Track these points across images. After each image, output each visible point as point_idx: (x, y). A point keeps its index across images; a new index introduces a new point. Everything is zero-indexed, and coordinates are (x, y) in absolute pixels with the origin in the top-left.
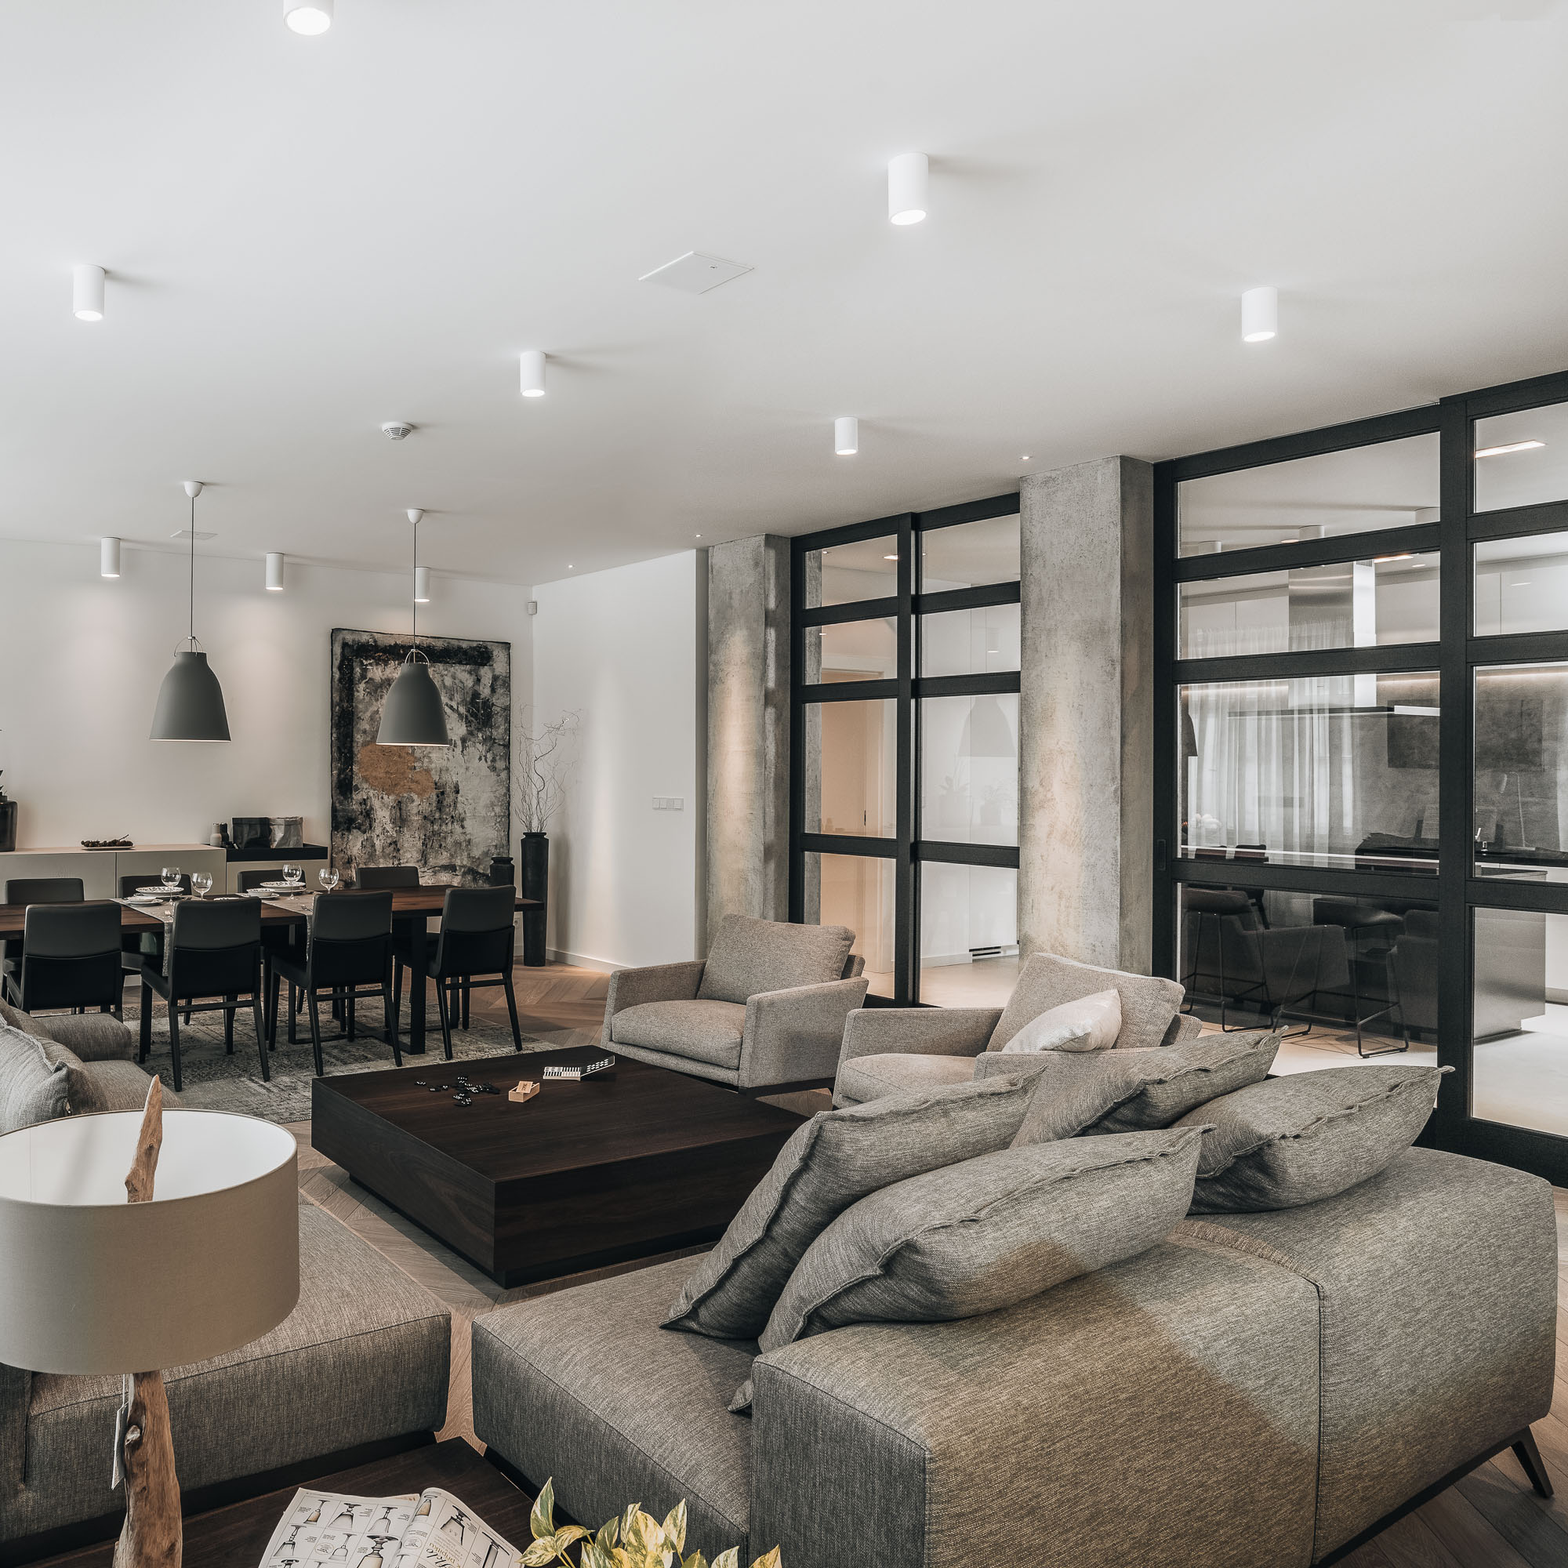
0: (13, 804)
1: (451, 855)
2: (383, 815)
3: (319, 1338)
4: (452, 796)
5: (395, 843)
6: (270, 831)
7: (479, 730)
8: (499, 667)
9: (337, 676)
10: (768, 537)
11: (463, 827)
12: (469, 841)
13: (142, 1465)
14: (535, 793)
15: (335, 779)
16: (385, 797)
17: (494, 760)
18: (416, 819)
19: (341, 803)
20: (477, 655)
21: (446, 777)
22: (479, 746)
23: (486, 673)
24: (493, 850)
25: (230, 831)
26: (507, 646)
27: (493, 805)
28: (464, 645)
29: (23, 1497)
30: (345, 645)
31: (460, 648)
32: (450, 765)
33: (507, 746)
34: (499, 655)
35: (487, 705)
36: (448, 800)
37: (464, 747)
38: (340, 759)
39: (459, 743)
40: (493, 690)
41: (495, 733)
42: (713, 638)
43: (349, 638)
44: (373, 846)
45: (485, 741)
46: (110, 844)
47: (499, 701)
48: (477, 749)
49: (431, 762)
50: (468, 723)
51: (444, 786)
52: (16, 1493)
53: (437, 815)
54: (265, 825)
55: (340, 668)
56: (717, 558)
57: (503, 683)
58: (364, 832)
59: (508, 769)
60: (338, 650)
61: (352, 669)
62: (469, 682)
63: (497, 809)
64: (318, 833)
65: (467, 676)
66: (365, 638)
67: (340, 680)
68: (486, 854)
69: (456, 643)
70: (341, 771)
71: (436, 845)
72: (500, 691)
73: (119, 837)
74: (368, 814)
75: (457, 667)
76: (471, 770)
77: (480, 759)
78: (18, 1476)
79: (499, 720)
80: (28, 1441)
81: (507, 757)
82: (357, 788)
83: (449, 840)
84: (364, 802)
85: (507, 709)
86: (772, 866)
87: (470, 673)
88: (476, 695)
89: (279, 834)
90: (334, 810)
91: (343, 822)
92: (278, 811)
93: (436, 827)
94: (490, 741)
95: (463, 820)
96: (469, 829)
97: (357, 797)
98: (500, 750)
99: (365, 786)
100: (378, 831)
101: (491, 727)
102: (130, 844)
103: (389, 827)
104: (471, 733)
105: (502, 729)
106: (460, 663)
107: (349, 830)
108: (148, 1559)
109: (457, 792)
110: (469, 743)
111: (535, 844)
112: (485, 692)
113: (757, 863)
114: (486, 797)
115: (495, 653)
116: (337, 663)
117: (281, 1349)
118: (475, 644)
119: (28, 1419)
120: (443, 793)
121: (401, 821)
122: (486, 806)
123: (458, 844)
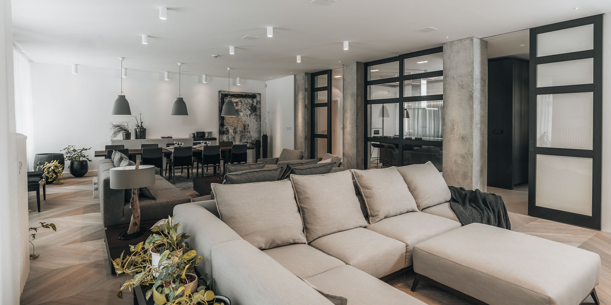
0: (145, 129)
1: (247, 140)
2: (231, 131)
3: (169, 201)
4: (247, 127)
5: (234, 137)
6: (205, 135)
7: (253, 112)
8: (258, 99)
9: (220, 101)
10: (305, 73)
11: (250, 134)
12: (251, 137)
14: (265, 126)
15: (220, 123)
16: (232, 127)
17: (257, 119)
18: (239, 132)
19: (221, 128)
20: (253, 96)
21: (246, 123)
22: (254, 116)
23: (255, 100)
24: (257, 138)
25: (196, 135)
26: (260, 94)
27: (257, 129)
28: (250, 94)
29: (123, 219)
30: (222, 94)
31: (249, 95)
32: (246, 120)
33: (260, 116)
34: (258, 96)
35: (255, 107)
36: (246, 128)
37: (250, 116)
38: (221, 119)
39: (249, 115)
40: (257, 104)
41: (257, 113)
42: (297, 93)
43: (223, 93)
44: (229, 138)
45: (255, 115)
46: (168, 137)
47: (258, 106)
48: (253, 117)
49: (242, 119)
50: (251, 111)
51: (245, 125)
52: (122, 218)
53: (244, 131)
54: (203, 133)
55: (221, 99)
56: (297, 77)
57: (259, 102)
58: (227, 135)
59: (260, 121)
60: (220, 95)
61: (224, 99)
62: (251, 102)
63: (258, 130)
64: (216, 135)
65: (250, 101)
66: (227, 93)
67: (221, 102)
68: (255, 139)
69: (248, 94)
70: (221, 122)
71: (244, 138)
72: (258, 104)
73: (170, 136)
74: (228, 131)
75: (248, 99)
76: (252, 121)
77: (254, 119)
78: (122, 216)
79: (258, 110)
80: (123, 211)
81: (260, 118)
82: (225, 125)
83: (247, 136)
84: (227, 128)
85: (260, 108)
86: (307, 141)
87: (251, 100)
88: (253, 105)
89: (206, 135)
90: (220, 130)
91: (221, 133)
92: (206, 130)
93: (243, 134)
94: (256, 115)
95: (250, 132)
96: (251, 134)
97: (225, 127)
98: (259, 117)
99: (227, 125)
100: (230, 134)
101: (256, 112)
102: (172, 137)
103: (232, 134)
104: (251, 113)
105: (259, 113)
106: (249, 98)
107: (223, 134)
108: (135, 217)
109: (248, 126)
110: (251, 115)
111: (265, 137)
112: (255, 104)
113: (304, 140)
114: (255, 127)
115: (257, 96)
116: (220, 98)
117: (163, 202)
118: (252, 94)
119: (123, 208)
120: (245, 126)
121: (235, 132)
122: (255, 129)
123: (248, 137)
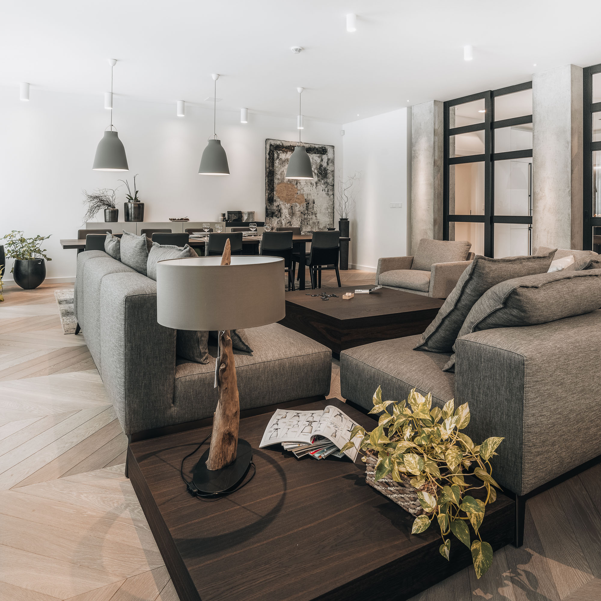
0: (143, 204)
1: (312, 228)
2: (285, 211)
3: (283, 357)
4: (312, 204)
5: (290, 222)
6: (242, 216)
7: (322, 179)
8: (330, 154)
9: (268, 157)
10: (435, 101)
11: (316, 217)
12: (318, 222)
13: (226, 379)
14: (344, 203)
15: (267, 197)
16: (286, 204)
17: (328, 191)
18: (298, 214)
19: (269, 206)
20: (322, 151)
21: (309, 197)
22: (322, 186)
23: (325, 157)
24: (328, 226)
25: (226, 216)
26: (333, 147)
27: (327, 208)
28: (317, 146)
29: (173, 409)
30: (271, 145)
31: (315, 147)
32: (311, 192)
33: (333, 186)
34: (330, 150)
35: (325, 170)
36: (310, 206)
37: (316, 186)
38: (269, 189)
39: (315, 184)
40: (328, 164)
41: (328, 181)
42: (413, 141)
43: (273, 143)
44: (282, 223)
45: (324, 183)
46: (180, 220)
47: (330, 168)
48: (321, 186)
49: (304, 191)
50: (318, 176)
51: (309, 201)
52: (170, 407)
53: (306, 212)
54: (240, 214)
55: (269, 154)
56: (415, 110)
57: (331, 161)
58: (278, 218)
59: (333, 194)
60: (268, 147)
61: (274, 154)
62: (319, 160)
63: (329, 210)
64: (260, 216)
65: (318, 158)
66: (278, 143)
67: (269, 159)
68: (325, 227)
69: (313, 146)
70: (269, 194)
71: (305, 223)
72: (330, 164)
73: (184, 217)
74: (280, 211)
75: (314, 155)
76: (319, 195)
77: (323, 190)
78: (171, 401)
79: (330, 176)
80: (175, 388)
81: (333, 190)
82: (275, 201)
83: (311, 222)
84: (278, 206)
85: (333, 171)
86: (437, 227)
87: (319, 157)
88: (321, 166)
89: (245, 218)
90: (267, 209)
91: (270, 214)
92: (245, 209)
93: (306, 217)
94: (326, 183)
95: (316, 214)
96: (318, 218)
97: (275, 204)
98: (330, 187)
99: (279, 200)
100: (283, 217)
101: (327, 178)
102: (188, 220)
103: (288, 216)
104: (319, 180)
105: (331, 179)
106: (315, 153)
107: (272, 217)
108: (228, 416)
109: (314, 203)
110: (318, 184)
111: (344, 223)
112: (325, 165)
113: (431, 226)
114: (325, 205)
115: (328, 150)
116: (268, 152)
118: (321, 146)
119: (175, 380)
120: (308, 203)
121: (292, 214)
122: (325, 209)
123: (314, 223)
